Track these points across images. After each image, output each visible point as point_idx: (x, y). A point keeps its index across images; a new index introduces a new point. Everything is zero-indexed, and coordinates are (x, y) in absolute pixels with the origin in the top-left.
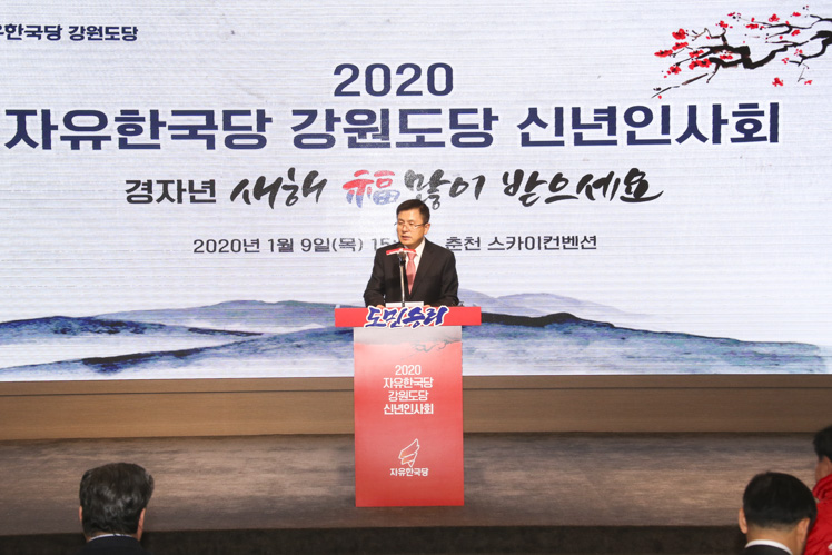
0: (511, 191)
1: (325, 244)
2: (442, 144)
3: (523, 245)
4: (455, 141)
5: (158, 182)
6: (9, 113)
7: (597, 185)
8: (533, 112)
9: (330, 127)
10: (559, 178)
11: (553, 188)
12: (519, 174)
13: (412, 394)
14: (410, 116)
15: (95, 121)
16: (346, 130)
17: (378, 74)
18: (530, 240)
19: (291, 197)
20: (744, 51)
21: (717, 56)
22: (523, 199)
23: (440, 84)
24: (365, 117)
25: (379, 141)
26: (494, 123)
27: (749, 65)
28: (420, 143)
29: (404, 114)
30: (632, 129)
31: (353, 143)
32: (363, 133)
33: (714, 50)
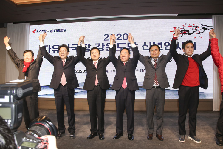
8: (145, 43)
9: (103, 47)
14: (119, 44)
16: (106, 47)
18: (144, 70)
20: (188, 31)
21: (183, 32)
23: (125, 38)
27: (189, 34)
30: (166, 47)
31: (107, 50)
33: (182, 31)
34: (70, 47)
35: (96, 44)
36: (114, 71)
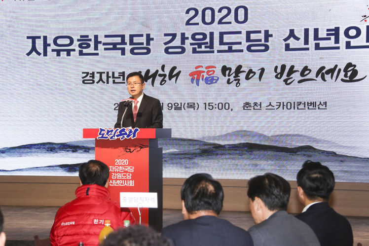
0: (279, 76)
1: (179, 106)
2: (241, 51)
3: (285, 107)
4: (249, 49)
5: (97, 73)
6: (28, 38)
7: (328, 72)
8: (292, 31)
9: (183, 42)
10: (306, 68)
11: (302, 74)
12: (283, 67)
13: (124, 175)
14: (225, 36)
15: (67, 41)
16: (191, 44)
17: (208, 13)
18: (289, 104)
19: (163, 80)
22: (286, 81)
23: (241, 18)
24: (201, 37)
25: (208, 49)
26: (270, 39)
28: (230, 50)
29: (222, 34)
30: (348, 40)
31: (194, 51)
32: (200, 46)
34: (100, 42)
35: (166, 35)
36: (211, 107)
